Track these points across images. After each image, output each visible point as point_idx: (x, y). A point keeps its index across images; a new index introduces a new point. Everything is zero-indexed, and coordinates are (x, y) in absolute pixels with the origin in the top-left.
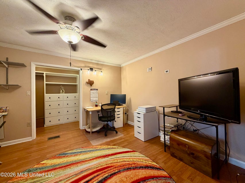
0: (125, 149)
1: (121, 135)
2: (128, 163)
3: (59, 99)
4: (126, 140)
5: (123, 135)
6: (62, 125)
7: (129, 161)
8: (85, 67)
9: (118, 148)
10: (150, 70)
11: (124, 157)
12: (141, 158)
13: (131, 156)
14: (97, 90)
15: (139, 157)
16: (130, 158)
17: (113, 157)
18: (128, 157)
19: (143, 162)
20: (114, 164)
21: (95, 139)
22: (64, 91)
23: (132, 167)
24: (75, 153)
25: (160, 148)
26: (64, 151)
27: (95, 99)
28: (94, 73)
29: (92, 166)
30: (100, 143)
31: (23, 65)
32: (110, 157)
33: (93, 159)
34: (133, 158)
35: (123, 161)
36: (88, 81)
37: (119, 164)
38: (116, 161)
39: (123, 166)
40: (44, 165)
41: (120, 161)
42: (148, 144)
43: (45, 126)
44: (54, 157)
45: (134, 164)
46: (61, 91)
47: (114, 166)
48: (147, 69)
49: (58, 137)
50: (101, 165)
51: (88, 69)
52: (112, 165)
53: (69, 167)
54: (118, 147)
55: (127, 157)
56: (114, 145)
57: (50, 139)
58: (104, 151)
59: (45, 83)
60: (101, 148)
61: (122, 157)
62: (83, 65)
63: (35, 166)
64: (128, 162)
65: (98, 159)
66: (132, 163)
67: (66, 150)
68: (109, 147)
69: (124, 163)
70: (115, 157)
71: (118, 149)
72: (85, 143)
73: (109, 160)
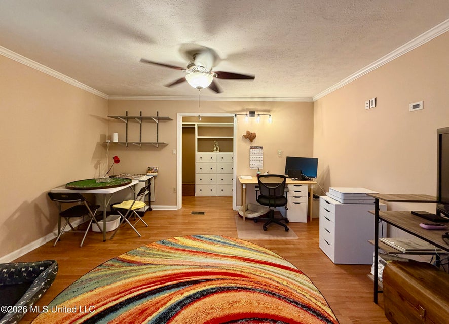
0: (285, 261)
1: (294, 236)
2: (274, 285)
3: (211, 160)
4: (298, 249)
5: (298, 238)
6: (214, 198)
7: (280, 284)
8: (243, 110)
9: (273, 255)
10: (372, 105)
11: (275, 273)
12: (307, 288)
13: (288, 278)
14: (261, 148)
15: (304, 285)
16: (283, 280)
17: (257, 265)
18: (281, 277)
19: (304, 295)
20: (254, 276)
21: (246, 230)
22: (218, 148)
23: (278, 294)
24: (212, 240)
25: (367, 291)
26: (202, 233)
27: (257, 164)
28: (256, 119)
29: (223, 264)
30: (250, 238)
31: (167, 119)
32: (252, 264)
33: (228, 257)
34: (290, 282)
35: (268, 279)
36: (246, 134)
37: (260, 279)
38: (258, 273)
39: (264, 285)
40: (176, 242)
41: (265, 276)
42: (343, 271)
43: (195, 196)
44: (188, 237)
45: (286, 291)
46: (215, 149)
47: (250, 278)
48: (366, 102)
49: (203, 213)
50: (234, 269)
51: (246, 115)
52: (249, 276)
53: (198, 254)
54: (275, 254)
55: (278, 276)
56: (270, 249)
57: (194, 213)
58: (249, 251)
59: (197, 137)
60: (247, 246)
61: (272, 272)
62: (239, 108)
63: (169, 240)
64: (276, 284)
65: (235, 260)
66: (283, 287)
67: (204, 233)
68: (261, 248)
69: (270, 282)
70: (260, 267)
71: (273, 257)
72: (230, 231)
73: (249, 267)
